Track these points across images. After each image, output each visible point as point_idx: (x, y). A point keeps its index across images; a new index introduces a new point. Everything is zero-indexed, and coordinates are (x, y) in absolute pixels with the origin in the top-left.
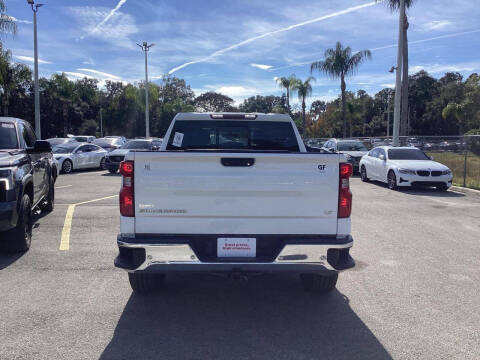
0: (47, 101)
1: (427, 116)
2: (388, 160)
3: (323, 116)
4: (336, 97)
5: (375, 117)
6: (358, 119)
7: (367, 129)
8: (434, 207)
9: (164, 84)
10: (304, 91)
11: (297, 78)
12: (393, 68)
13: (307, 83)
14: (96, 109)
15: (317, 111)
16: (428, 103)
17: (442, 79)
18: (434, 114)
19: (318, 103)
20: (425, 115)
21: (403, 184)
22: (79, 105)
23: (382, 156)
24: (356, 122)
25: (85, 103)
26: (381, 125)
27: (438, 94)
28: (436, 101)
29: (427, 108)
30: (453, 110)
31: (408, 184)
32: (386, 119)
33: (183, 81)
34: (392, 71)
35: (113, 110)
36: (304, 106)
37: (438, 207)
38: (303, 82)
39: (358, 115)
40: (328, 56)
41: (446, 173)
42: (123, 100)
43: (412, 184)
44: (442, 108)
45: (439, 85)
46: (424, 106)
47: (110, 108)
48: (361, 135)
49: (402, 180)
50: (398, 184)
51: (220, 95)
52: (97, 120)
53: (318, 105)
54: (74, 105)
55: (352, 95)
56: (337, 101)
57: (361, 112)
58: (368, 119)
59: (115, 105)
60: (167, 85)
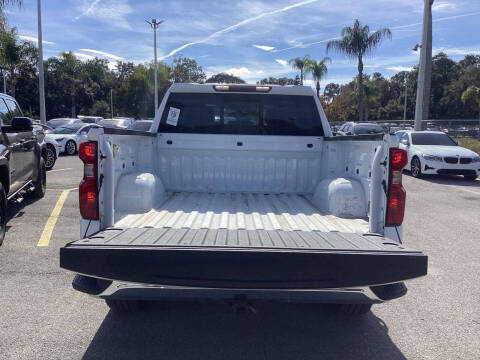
0: (58, 81)
1: (446, 100)
2: (412, 145)
3: (337, 100)
4: (351, 80)
5: (390, 101)
6: (373, 103)
7: (382, 113)
8: (466, 198)
9: (175, 65)
10: (318, 72)
11: (311, 59)
12: (417, 46)
13: (322, 63)
14: (107, 90)
15: (330, 94)
16: (446, 87)
17: (462, 62)
18: (452, 98)
19: (333, 85)
20: (442, 99)
21: (429, 172)
22: (90, 86)
23: (404, 141)
24: (371, 105)
25: (96, 84)
26: (397, 109)
27: (457, 77)
28: (454, 85)
29: (445, 92)
30: (473, 94)
31: (434, 172)
32: (402, 102)
33: (194, 62)
34: (416, 49)
35: (124, 92)
36: (318, 88)
37: (470, 199)
38: (318, 63)
39: (374, 99)
40: (346, 35)
41: (476, 160)
42: (133, 82)
43: (438, 171)
44: (461, 92)
45: (459, 67)
46: (443, 90)
47: (120, 89)
48: (376, 119)
49: (427, 168)
50: (423, 172)
51: (231, 77)
52: (107, 101)
53: (332, 88)
54: (85, 86)
55: (367, 78)
56: (352, 85)
57: (377, 95)
58: (384, 103)
59: (126, 86)
60: (178, 66)
